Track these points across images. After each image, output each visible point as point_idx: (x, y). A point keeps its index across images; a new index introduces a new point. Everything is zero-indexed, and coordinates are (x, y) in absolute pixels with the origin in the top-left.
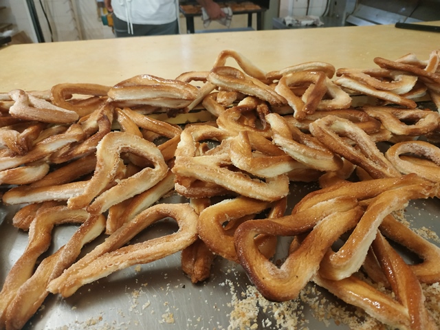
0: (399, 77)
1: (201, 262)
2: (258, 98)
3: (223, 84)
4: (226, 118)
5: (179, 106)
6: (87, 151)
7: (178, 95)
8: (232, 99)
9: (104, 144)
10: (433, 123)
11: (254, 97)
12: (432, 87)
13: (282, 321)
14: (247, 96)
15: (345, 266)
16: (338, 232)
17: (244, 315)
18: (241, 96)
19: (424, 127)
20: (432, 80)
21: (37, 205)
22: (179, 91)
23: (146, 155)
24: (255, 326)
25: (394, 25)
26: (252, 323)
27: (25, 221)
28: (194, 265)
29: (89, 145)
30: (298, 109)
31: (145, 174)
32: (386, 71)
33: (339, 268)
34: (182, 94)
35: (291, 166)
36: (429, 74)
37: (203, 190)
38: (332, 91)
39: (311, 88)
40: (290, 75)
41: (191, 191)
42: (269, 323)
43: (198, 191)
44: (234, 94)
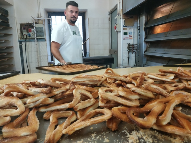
0: (169, 75)
1: (115, 124)
2: (122, 81)
3: (109, 77)
4: (113, 86)
5: (95, 84)
6: (69, 93)
7: (95, 79)
8: (113, 81)
9: (75, 91)
10: (183, 86)
11: (120, 80)
12: (180, 77)
13: (147, 140)
14: (118, 80)
15: (165, 120)
16: (160, 111)
17: (133, 138)
18: (116, 80)
19: (181, 87)
20: (180, 74)
21: (52, 111)
22: (96, 78)
23: (88, 95)
24: (138, 141)
25: (162, 66)
26: (137, 140)
27: (48, 116)
28: (112, 125)
29: (70, 92)
30: (136, 83)
31: (89, 101)
32: (163, 73)
33: (163, 121)
34: (97, 79)
35: (139, 97)
36: (178, 73)
37: (110, 104)
38: (146, 79)
39: (139, 79)
40: (131, 75)
41: (106, 105)
42: (143, 141)
43: (108, 105)
44: (114, 80)
